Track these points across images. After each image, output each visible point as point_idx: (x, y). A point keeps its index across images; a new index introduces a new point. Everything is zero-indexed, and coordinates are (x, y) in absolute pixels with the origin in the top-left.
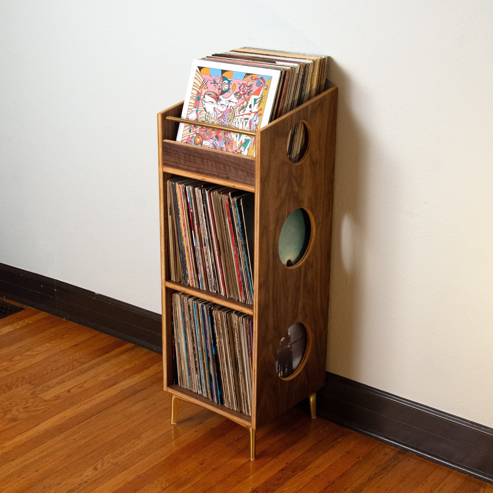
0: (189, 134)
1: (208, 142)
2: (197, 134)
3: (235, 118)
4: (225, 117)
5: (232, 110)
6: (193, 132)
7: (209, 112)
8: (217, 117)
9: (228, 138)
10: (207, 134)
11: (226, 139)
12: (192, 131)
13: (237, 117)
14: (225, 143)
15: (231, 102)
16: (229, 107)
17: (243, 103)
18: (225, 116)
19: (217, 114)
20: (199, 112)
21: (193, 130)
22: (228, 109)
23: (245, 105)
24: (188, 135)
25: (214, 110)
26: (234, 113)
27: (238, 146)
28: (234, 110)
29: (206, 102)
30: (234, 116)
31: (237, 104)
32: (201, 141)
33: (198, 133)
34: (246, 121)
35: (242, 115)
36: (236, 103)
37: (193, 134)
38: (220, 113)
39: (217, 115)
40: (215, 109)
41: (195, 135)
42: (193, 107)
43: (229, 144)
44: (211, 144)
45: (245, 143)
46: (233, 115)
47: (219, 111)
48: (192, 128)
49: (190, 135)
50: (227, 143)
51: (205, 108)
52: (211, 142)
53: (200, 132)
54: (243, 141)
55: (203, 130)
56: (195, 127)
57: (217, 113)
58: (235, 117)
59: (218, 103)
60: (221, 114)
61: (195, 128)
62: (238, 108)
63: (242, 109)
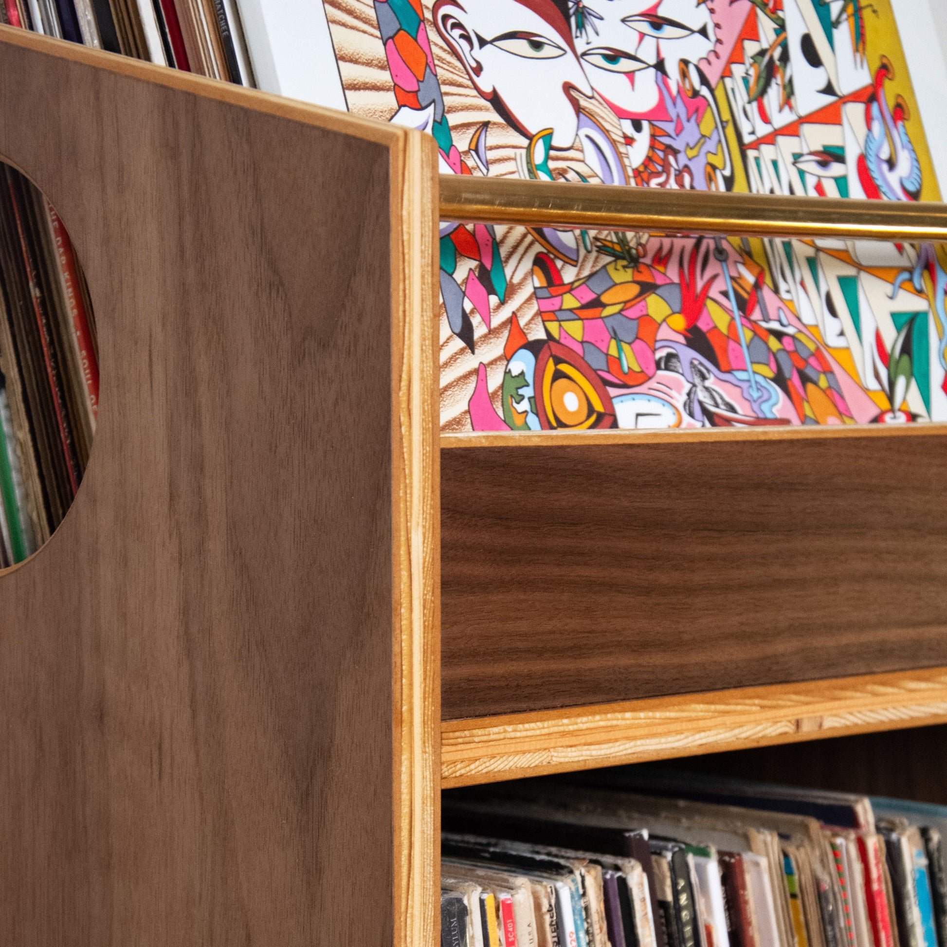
0: (470, 362)
1: (654, 406)
2: (535, 347)
3: (757, 159)
4: (683, 160)
5: (704, 91)
6: (492, 333)
7: (548, 135)
8: (623, 167)
9: (779, 335)
10: (615, 336)
11: (774, 343)
12: (479, 330)
13: (767, 151)
14: (780, 380)
15: (668, 30)
16: (673, 69)
17: (750, 31)
18: (675, 152)
19: (613, 143)
20: (461, 141)
21: (487, 320)
22: (674, 90)
23: (772, 47)
24: (466, 376)
25: (578, 109)
26: (726, 116)
27: (873, 385)
28: (719, 93)
29: (483, 42)
30: (743, 148)
31: (719, 41)
32: (599, 407)
33: (542, 336)
34: (836, 169)
35: (791, 130)
36: (703, 32)
37: (507, 356)
38: (627, 126)
39: (619, 156)
40: (583, 103)
41: (523, 363)
42: (389, 100)
43: (805, 379)
44: (686, 419)
45: (906, 349)
46: (730, 130)
47: (621, 114)
48: (468, 306)
49: (480, 372)
50: (796, 380)
51: (495, 100)
52: (680, 399)
53: (553, 327)
54: (892, 338)
55: (570, 302)
56: (491, 291)
57: (605, 132)
58: (751, 154)
59: (580, 45)
60: (643, 139)
61: (494, 300)
62: (738, 70)
63: (767, 84)
